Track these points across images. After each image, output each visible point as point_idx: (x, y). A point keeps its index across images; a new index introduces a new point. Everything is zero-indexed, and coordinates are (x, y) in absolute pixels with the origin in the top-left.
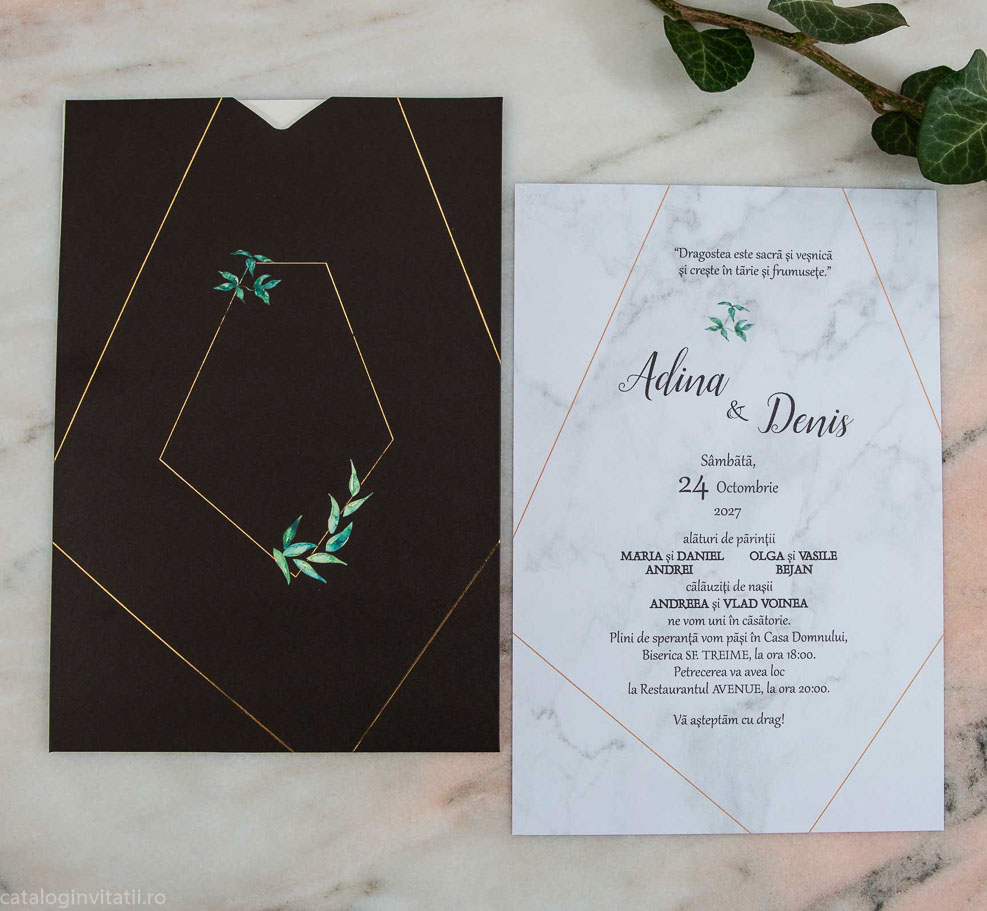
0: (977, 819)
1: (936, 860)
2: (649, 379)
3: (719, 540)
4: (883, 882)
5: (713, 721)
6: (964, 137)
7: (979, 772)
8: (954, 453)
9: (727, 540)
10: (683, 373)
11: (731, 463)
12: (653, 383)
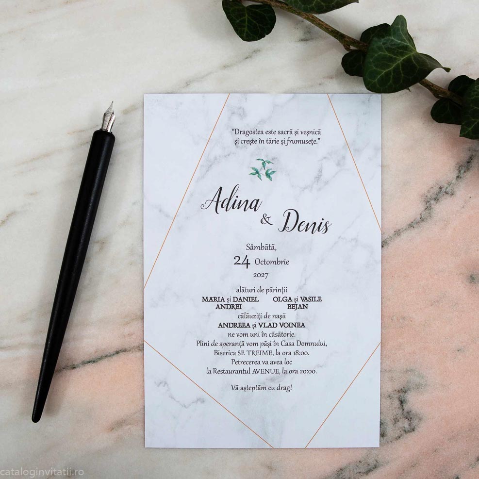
0: (398, 441)
1: (375, 463)
2: (218, 202)
3: (256, 291)
4: (346, 474)
5: (253, 388)
6: (390, 66)
7: (399, 416)
8: (388, 242)
9: (260, 291)
10: (236, 199)
11: (262, 249)
12: (220, 204)
